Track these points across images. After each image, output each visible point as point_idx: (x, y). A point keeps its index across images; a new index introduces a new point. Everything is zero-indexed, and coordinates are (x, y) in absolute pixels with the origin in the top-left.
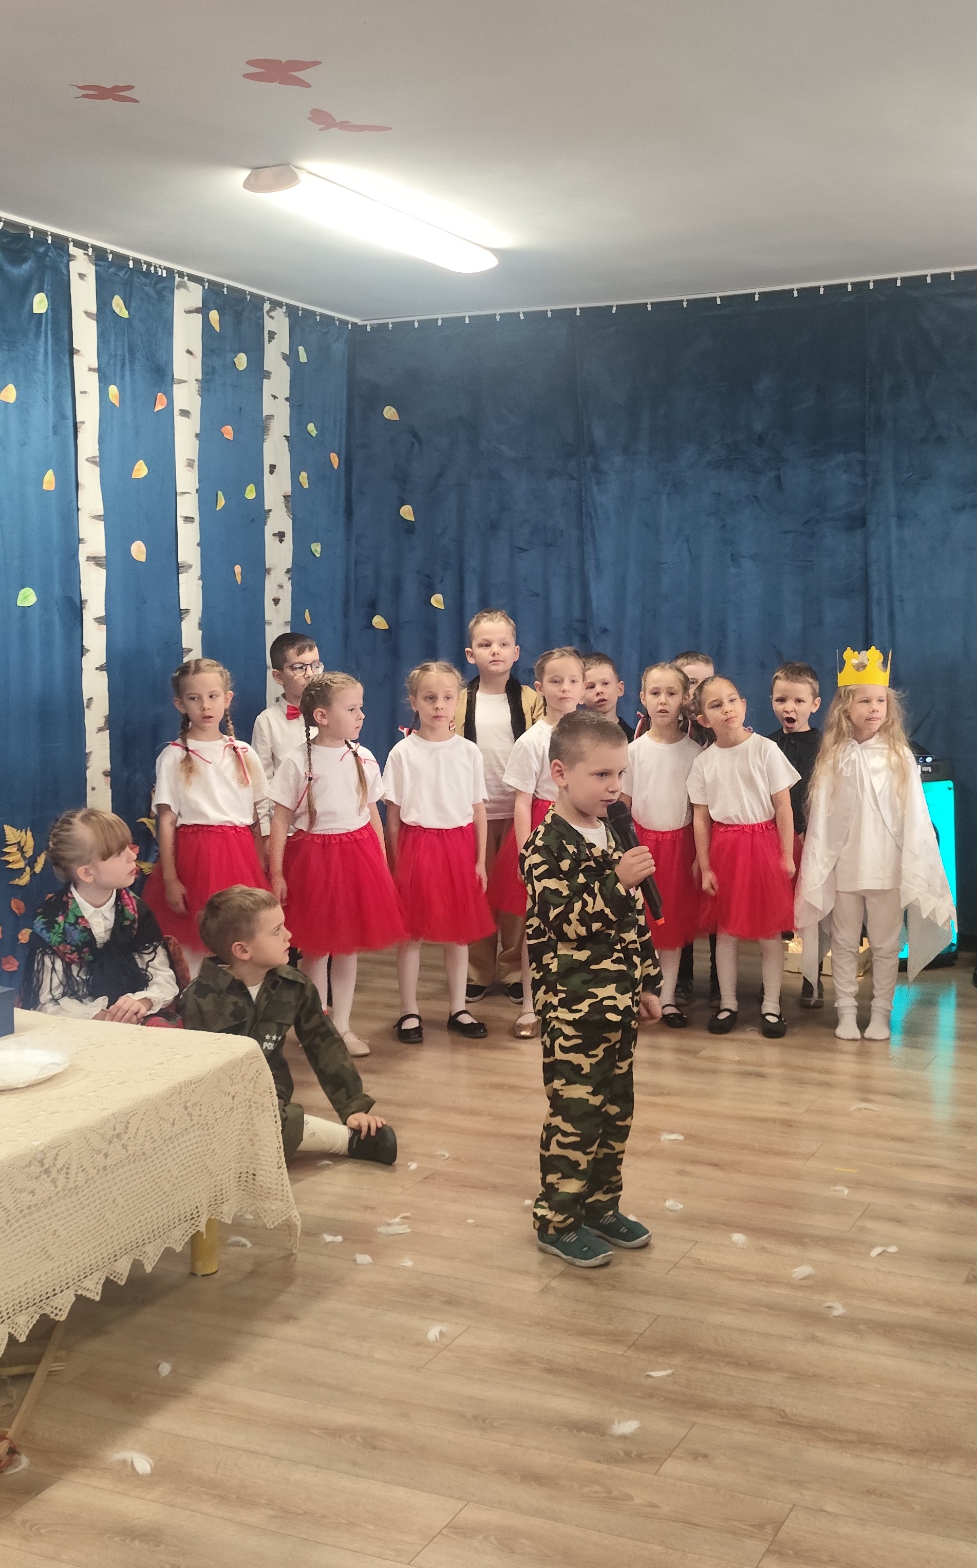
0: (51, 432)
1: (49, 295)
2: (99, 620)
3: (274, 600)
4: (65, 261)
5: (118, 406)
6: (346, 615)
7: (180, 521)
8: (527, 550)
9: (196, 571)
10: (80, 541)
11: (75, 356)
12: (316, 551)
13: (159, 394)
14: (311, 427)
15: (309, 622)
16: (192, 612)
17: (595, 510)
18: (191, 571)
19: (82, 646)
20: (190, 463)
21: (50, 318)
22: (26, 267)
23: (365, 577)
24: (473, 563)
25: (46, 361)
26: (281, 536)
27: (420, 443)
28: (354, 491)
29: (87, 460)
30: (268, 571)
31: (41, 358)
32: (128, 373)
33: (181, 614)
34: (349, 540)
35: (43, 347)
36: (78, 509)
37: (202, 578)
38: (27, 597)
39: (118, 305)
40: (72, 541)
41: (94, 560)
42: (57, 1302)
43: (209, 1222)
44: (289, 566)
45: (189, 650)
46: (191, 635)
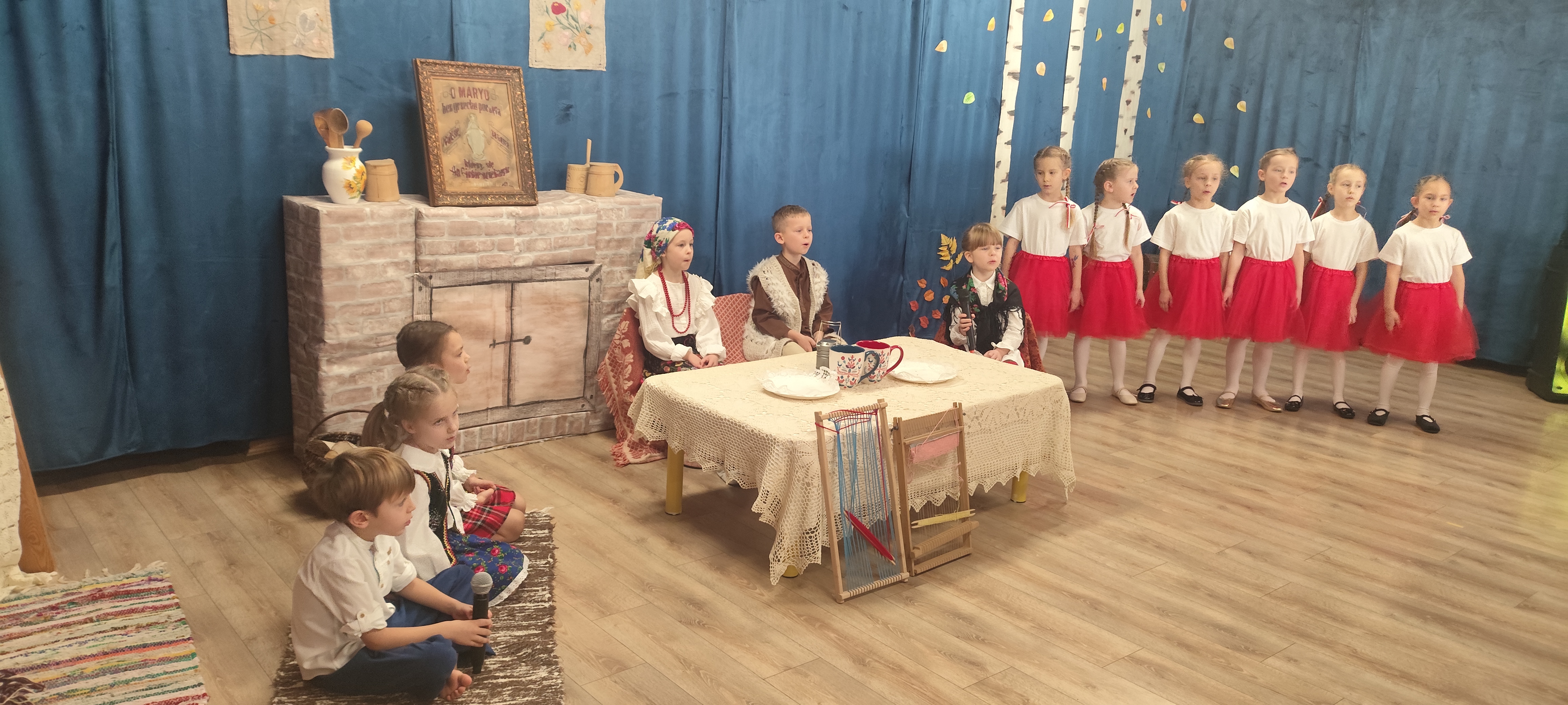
2: (1010, 113)
3: (1127, 101)
6: (1176, 113)
7: (1070, 48)
8: (1312, 73)
9: (1076, 82)
10: (1006, 63)
12: (1162, 69)
15: (1149, 117)
16: (1070, 108)
17: (1369, 48)
18: (1073, 82)
19: (999, 129)
20: (1082, 11)
23: (1193, 87)
24: (1271, 81)
26: (1138, 58)
28: (1194, 27)
29: (1016, 11)
30: (1125, 82)
33: (1062, 110)
34: (1185, 61)
36: (1007, 43)
37: (1079, 86)
38: (970, 98)
40: (1000, 61)
41: (1013, 74)
42: (937, 496)
43: (1022, 474)
44: (1141, 79)
45: (1065, 133)
46: (1067, 123)
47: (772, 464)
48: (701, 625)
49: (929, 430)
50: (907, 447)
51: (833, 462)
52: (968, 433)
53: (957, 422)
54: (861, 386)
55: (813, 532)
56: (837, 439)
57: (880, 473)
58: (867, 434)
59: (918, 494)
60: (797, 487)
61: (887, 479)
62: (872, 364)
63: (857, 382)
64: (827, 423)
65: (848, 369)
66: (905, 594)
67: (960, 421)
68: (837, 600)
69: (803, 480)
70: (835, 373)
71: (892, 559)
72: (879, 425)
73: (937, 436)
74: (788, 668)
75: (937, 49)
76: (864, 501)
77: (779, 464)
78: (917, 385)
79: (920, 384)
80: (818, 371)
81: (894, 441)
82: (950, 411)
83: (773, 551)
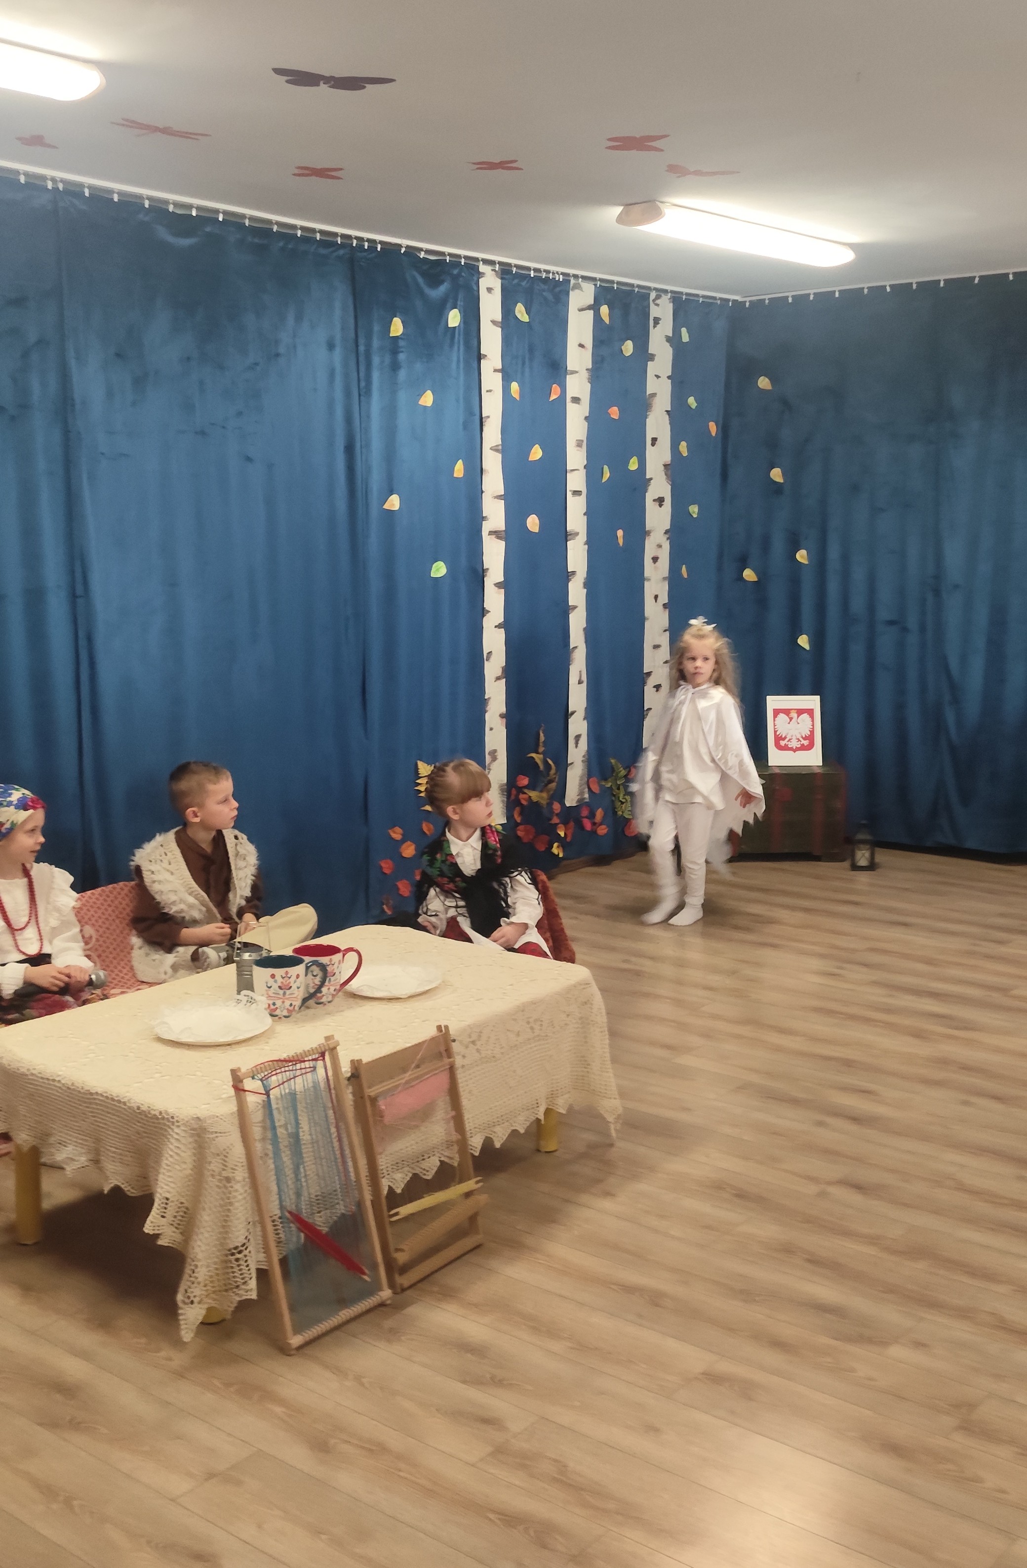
0: (461, 427)
1: (462, 310)
2: (498, 585)
4: (475, 278)
5: (518, 399)
6: (720, 568)
7: (569, 494)
9: (582, 537)
10: (484, 518)
11: (482, 361)
13: (554, 385)
14: (691, 401)
15: (685, 576)
16: (577, 573)
18: (577, 538)
19: (484, 608)
20: (579, 444)
21: (462, 330)
22: (443, 288)
24: (835, 523)
25: (458, 367)
26: (660, 501)
27: (790, 411)
28: (729, 455)
29: (491, 449)
31: (454, 365)
32: (527, 370)
33: (568, 576)
34: (723, 500)
35: (456, 355)
36: (482, 492)
37: (587, 543)
38: (439, 570)
39: (521, 312)
40: (476, 518)
41: (494, 533)
42: (425, 1165)
43: (548, 1112)
44: (668, 527)
45: (575, 607)
46: (577, 594)
47: (171, 1156)
48: (75, 1425)
49: (404, 1070)
50: (374, 1100)
51: (264, 1139)
52: (463, 1066)
53: (444, 1054)
54: (303, 1013)
55: (240, 1252)
56: (267, 1105)
57: (336, 1144)
58: (312, 1089)
59: (397, 1166)
60: (211, 1184)
61: (347, 1152)
62: (317, 981)
63: (297, 1008)
64: (249, 1084)
65: (281, 992)
66: (388, 1323)
67: (449, 1053)
68: (284, 1350)
69: (220, 1174)
70: (264, 999)
71: (364, 1273)
72: (330, 1073)
73: (417, 1078)
74: (210, 1476)
75: (386, 506)
76: (314, 1190)
77: (183, 1154)
78: (384, 1002)
79: (390, 999)
80: (239, 997)
81: (354, 1094)
82: (433, 1039)
83: (181, 1290)
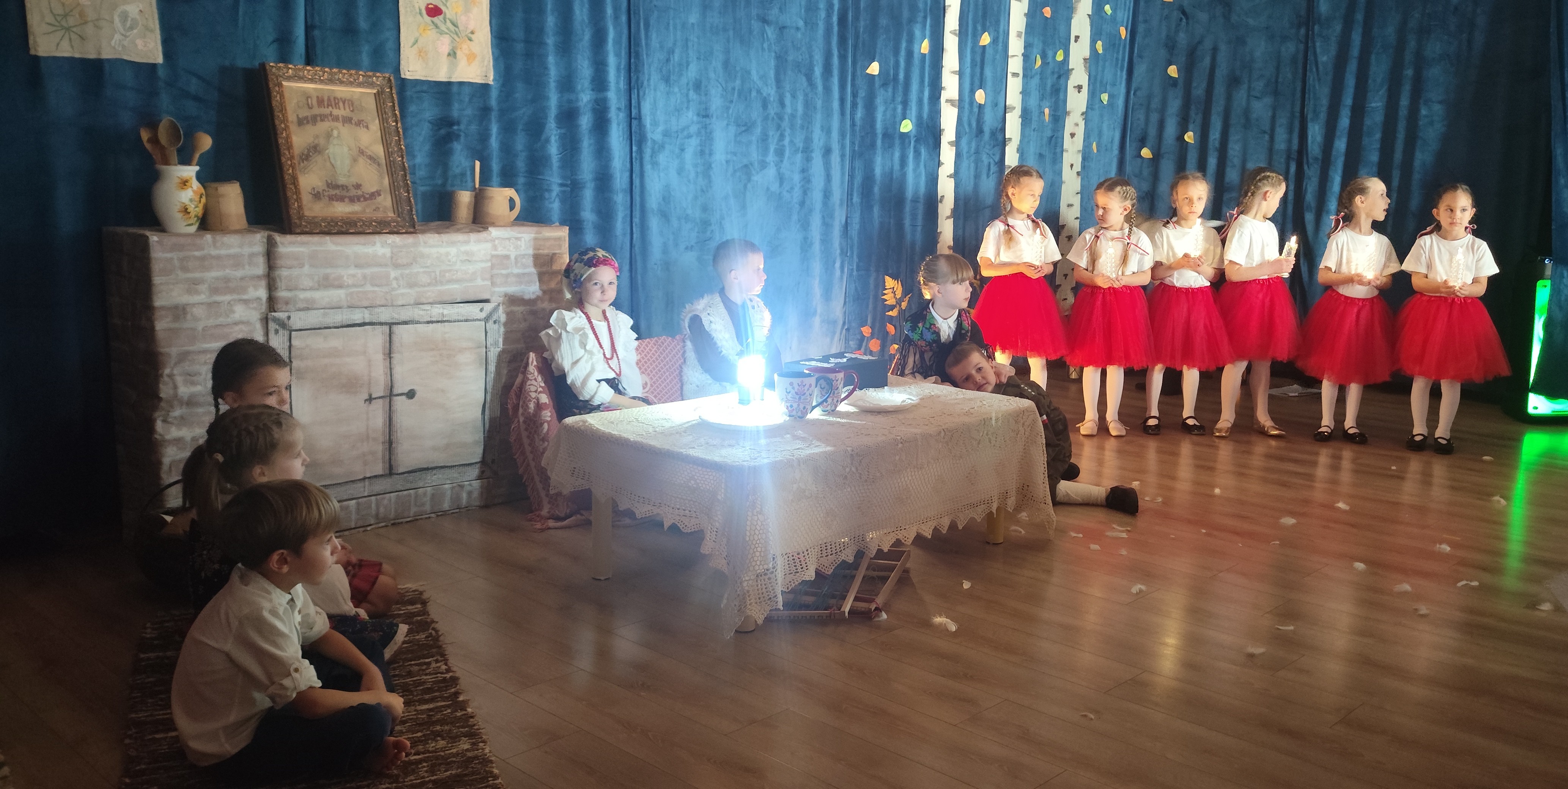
0: (928, 13)
2: (950, 143)
3: (1071, 134)
6: (1122, 148)
7: (1009, 75)
8: (1260, 98)
9: (1018, 112)
10: (942, 88)
12: (1104, 99)
14: (1107, 8)
15: (1095, 151)
16: (1013, 140)
17: (1316, 67)
18: (1014, 111)
19: (939, 160)
20: (1019, 35)
23: (1139, 119)
24: (1218, 107)
26: (1079, 88)
27: (1187, 19)
28: (1135, 54)
29: (950, 32)
30: (1068, 113)
33: (1006, 141)
34: (1129, 91)
36: (942, 66)
37: (1021, 116)
38: (907, 126)
40: (937, 87)
41: (950, 101)
44: (1084, 110)
46: (1011, 156)
75: (868, 71)
